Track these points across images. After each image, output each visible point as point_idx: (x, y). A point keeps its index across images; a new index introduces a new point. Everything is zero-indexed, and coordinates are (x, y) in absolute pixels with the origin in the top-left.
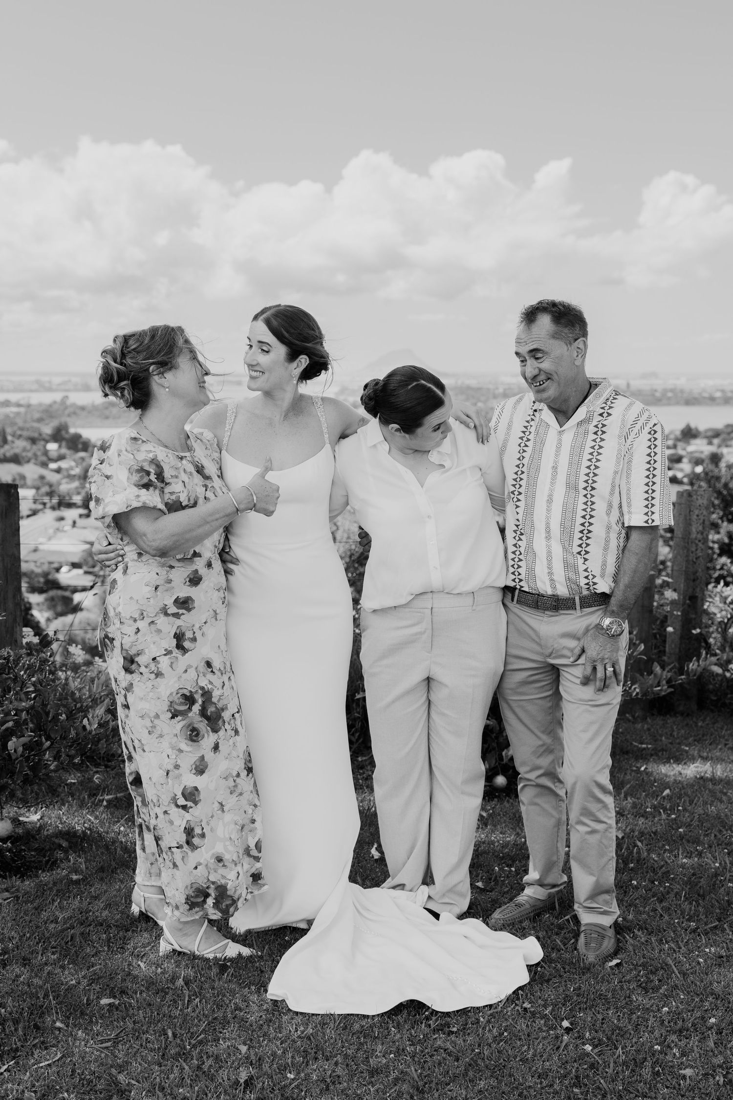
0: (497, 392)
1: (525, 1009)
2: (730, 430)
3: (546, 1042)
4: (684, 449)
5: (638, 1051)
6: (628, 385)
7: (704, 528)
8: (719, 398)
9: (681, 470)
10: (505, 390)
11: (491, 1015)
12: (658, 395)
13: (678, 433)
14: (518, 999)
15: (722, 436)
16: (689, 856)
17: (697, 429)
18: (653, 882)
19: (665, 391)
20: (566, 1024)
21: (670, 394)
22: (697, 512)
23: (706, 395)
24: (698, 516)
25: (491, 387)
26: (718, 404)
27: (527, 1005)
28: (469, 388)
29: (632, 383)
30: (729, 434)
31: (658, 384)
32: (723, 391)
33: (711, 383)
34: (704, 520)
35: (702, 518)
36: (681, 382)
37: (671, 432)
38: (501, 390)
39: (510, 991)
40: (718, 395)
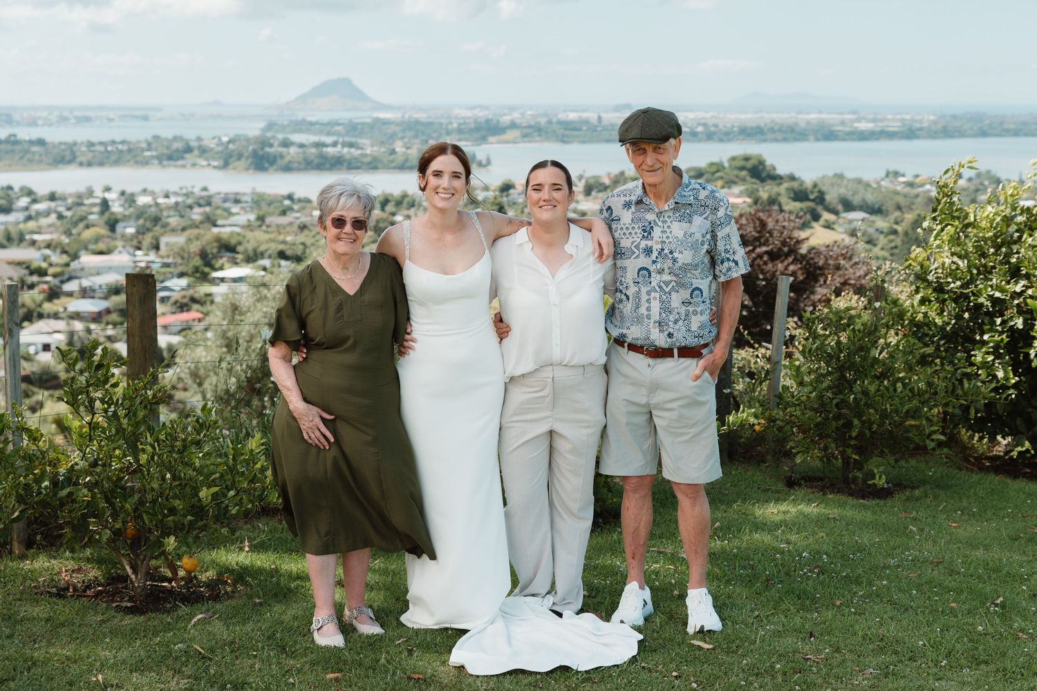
0: (450, 127)
1: (644, 667)
2: (714, 169)
3: (663, 685)
5: (730, 686)
6: (600, 118)
8: (701, 133)
10: (460, 124)
11: (620, 671)
14: (637, 661)
15: (705, 177)
16: (744, 568)
18: (719, 587)
20: (675, 674)
25: (443, 121)
26: (700, 141)
27: (643, 665)
28: (418, 122)
29: (604, 115)
30: (713, 173)
32: (705, 125)
33: (691, 115)
38: (455, 125)
39: (630, 656)
40: (700, 129)
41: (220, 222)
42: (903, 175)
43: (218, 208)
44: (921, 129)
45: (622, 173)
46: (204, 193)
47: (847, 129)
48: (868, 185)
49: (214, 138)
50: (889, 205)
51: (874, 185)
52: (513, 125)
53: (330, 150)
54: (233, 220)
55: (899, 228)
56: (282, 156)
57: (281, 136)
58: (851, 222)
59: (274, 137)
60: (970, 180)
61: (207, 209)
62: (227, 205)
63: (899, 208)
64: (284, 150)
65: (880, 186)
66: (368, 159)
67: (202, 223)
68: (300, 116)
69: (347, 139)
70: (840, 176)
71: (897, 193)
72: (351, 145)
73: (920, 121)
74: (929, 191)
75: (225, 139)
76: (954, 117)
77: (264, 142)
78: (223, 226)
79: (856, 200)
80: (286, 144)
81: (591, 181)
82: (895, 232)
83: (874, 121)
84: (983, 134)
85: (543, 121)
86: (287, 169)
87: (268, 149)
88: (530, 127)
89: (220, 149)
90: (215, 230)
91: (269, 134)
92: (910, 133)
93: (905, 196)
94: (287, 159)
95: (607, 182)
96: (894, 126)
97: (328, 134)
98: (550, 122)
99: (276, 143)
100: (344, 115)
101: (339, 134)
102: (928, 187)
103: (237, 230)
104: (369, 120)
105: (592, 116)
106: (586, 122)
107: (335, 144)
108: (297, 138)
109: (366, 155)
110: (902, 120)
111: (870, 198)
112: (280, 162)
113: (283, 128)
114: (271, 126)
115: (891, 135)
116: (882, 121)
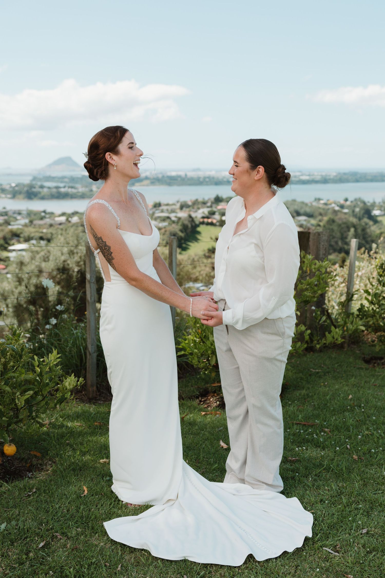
4: (216, 208)
6: (186, 175)
7: (326, 252)
9: (214, 219)
12: (201, 180)
13: (213, 200)
17: (222, 198)
19: (205, 178)
21: (207, 180)
22: (322, 243)
23: (225, 180)
24: (323, 245)
29: (188, 173)
31: (201, 174)
34: (326, 248)
35: (325, 246)
36: (213, 173)
37: (209, 199)
41: (12, 223)
42: (322, 200)
43: (11, 217)
44: (330, 179)
45: (197, 200)
46: (4, 210)
47: (297, 179)
48: (306, 205)
49: (8, 184)
50: (316, 214)
51: (309, 204)
52: (147, 178)
53: (62, 190)
54: (18, 222)
55: (321, 224)
56: (40, 193)
57: (39, 183)
58: (300, 221)
59: (36, 184)
60: (352, 202)
61: (6, 217)
62: (15, 215)
63: (321, 214)
64: (40, 190)
65: (312, 205)
66: (80, 194)
67: (4, 223)
68: (48, 174)
69: (71, 185)
70: (294, 201)
71: (319, 208)
72: (72, 187)
73: (329, 176)
74: (334, 207)
75: (13, 185)
76: (345, 174)
77: (31, 186)
78: (13, 225)
79: (302, 211)
80: (42, 187)
81: (183, 204)
82: (319, 225)
83: (309, 175)
84: (357, 181)
85: (160, 176)
86: (43, 198)
87: (34, 190)
88: (154, 179)
89: (11, 189)
90: (10, 227)
91: (34, 183)
92: (325, 181)
93: (324, 209)
94: (42, 194)
95: (190, 203)
96: (318, 178)
97: (62, 182)
98: (163, 177)
99: (37, 186)
100: (68, 173)
101: (66, 182)
102: (333, 205)
103: (20, 227)
104: (80, 176)
105: (182, 174)
106: (179, 176)
107: (64, 187)
108: (47, 184)
109: (78, 192)
110: (322, 175)
111: (308, 210)
112: (40, 196)
113: (40, 180)
114: (35, 179)
115: (316, 182)
116: (313, 175)
